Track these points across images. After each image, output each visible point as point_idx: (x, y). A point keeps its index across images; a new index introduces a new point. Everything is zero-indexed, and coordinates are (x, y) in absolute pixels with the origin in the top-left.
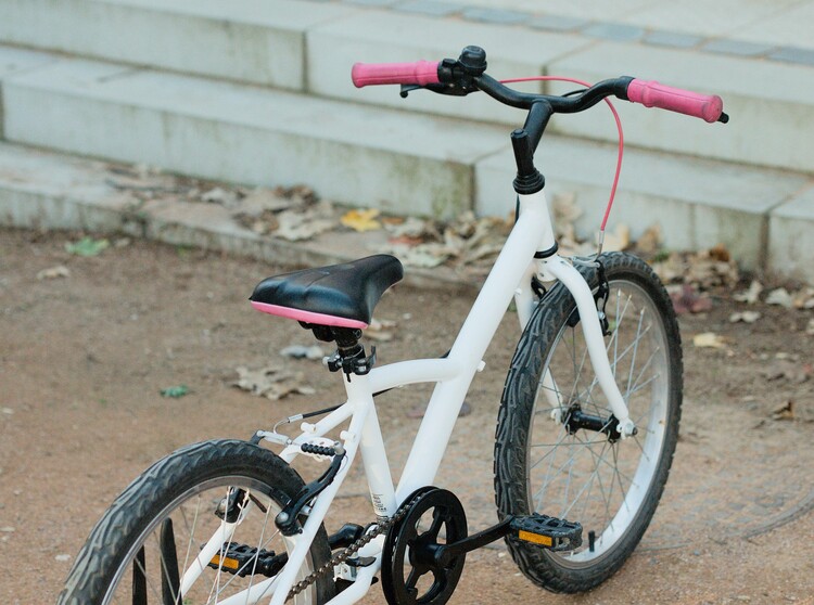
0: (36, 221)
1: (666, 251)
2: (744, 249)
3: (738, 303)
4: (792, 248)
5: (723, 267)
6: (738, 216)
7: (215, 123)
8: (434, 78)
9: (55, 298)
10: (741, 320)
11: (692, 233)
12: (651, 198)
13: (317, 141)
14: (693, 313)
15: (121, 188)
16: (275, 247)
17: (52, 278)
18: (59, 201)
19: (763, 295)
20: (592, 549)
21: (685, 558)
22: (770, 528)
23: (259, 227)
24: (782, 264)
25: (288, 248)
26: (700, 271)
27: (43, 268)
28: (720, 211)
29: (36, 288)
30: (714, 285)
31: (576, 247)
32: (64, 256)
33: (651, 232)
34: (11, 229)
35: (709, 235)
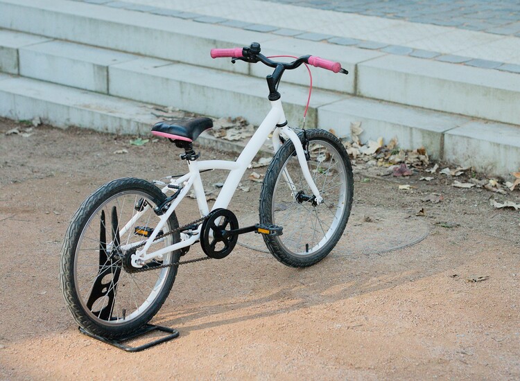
0: (118, 131)
1: (399, 150)
2: (433, 150)
3: (426, 172)
4: (454, 149)
5: (422, 157)
6: (431, 133)
7: (203, 87)
8: (241, 55)
9: (119, 161)
10: (424, 180)
11: (411, 142)
12: (394, 125)
13: (249, 96)
14: (404, 176)
15: (158, 117)
16: (223, 144)
17: (120, 153)
18: (129, 121)
19: (438, 170)
20: (307, 251)
21: (349, 259)
22: (390, 251)
23: (217, 135)
24: (450, 157)
25: (228, 144)
26: (412, 159)
27: (117, 149)
28: (423, 131)
29: (112, 157)
30: (417, 165)
31: (359, 147)
32: (128, 145)
33: (393, 141)
34: (107, 134)
35: (418, 143)
